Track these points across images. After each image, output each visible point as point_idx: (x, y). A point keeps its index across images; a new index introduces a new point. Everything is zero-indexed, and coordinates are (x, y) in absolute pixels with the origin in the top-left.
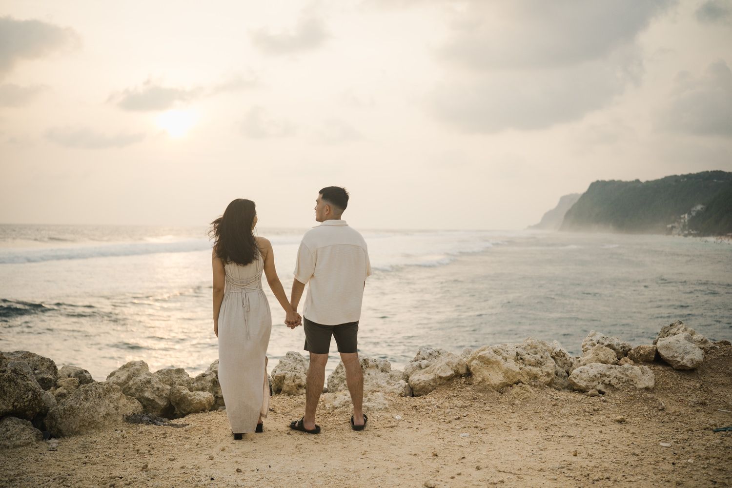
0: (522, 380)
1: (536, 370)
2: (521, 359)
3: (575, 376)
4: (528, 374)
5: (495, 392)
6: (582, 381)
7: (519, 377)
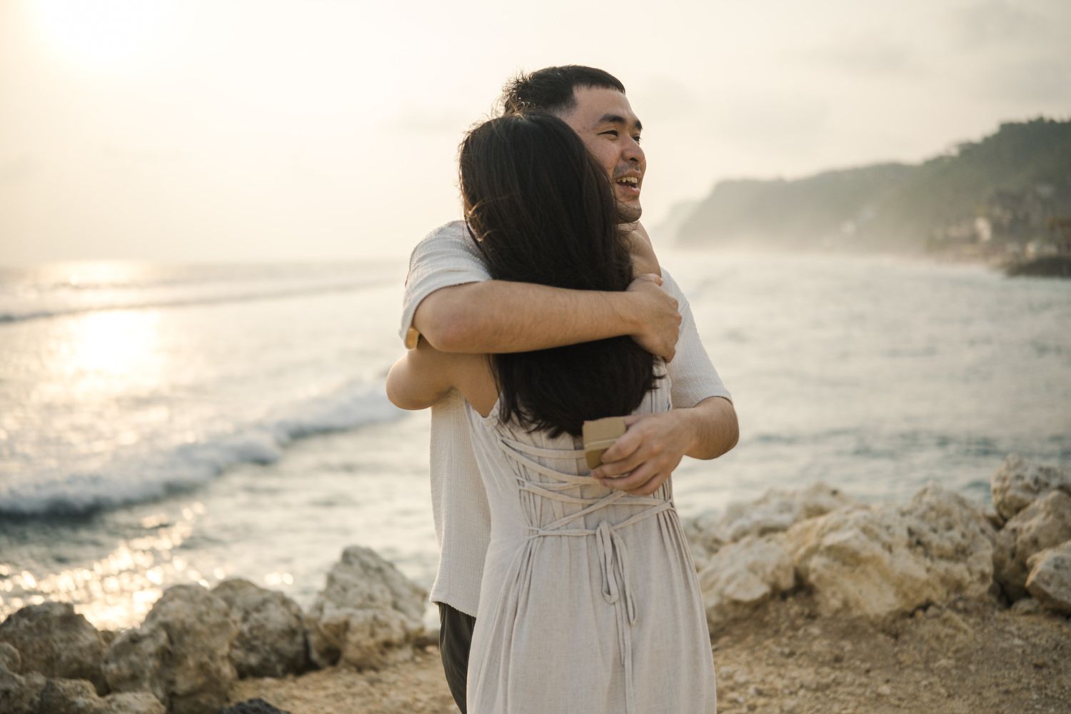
0: (934, 597)
1: (959, 570)
2: (919, 543)
3: (1046, 578)
4: (943, 581)
5: (881, 637)
6: (1063, 590)
7: (927, 593)
